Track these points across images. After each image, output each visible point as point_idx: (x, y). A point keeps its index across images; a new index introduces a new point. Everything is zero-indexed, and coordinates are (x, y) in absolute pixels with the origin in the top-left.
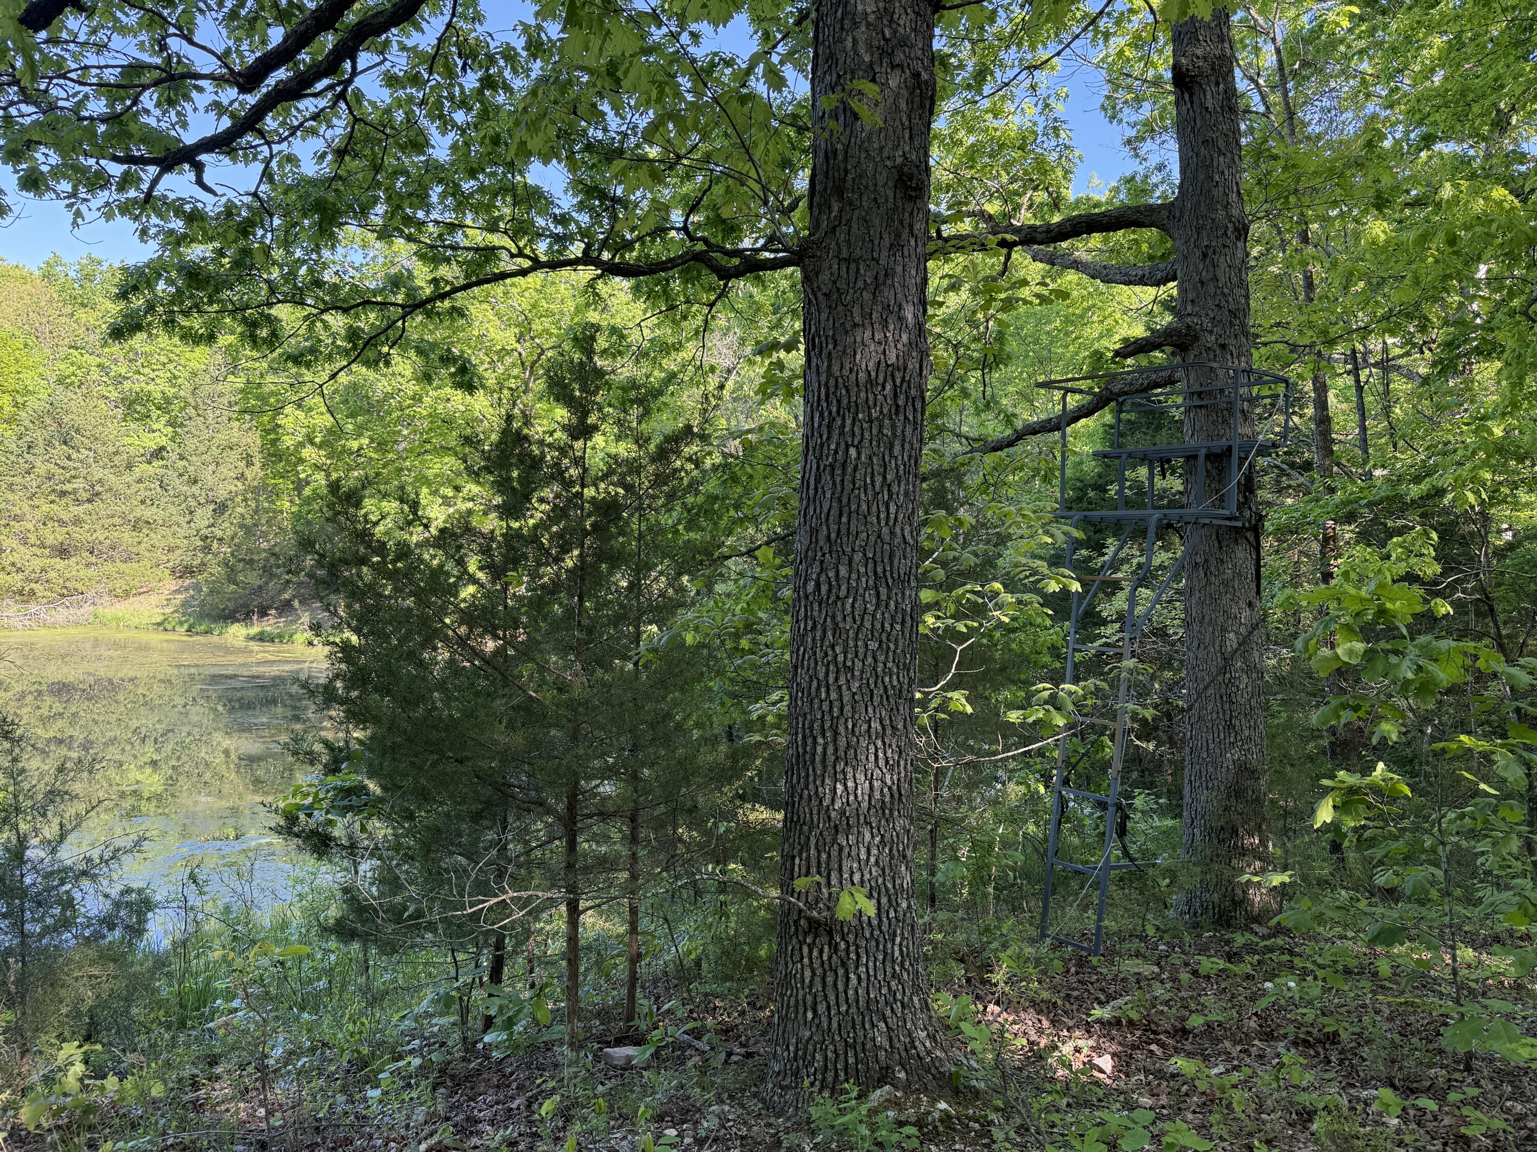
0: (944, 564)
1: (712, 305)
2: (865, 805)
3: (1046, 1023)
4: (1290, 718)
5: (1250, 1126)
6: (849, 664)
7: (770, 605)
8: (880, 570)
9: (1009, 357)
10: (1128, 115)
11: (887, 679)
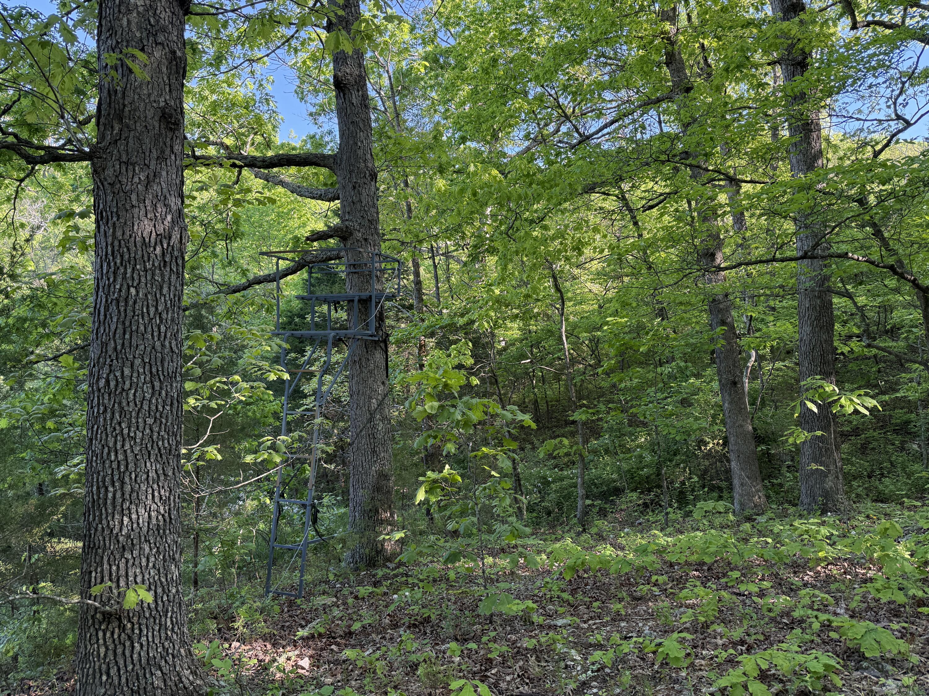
0: (200, 364)
1: (22, 181)
2: (145, 529)
3: (269, 646)
4: (405, 444)
5: (385, 680)
6: (132, 434)
7: (72, 395)
8: (154, 370)
9: (243, 234)
10: (310, 98)
11: (160, 443)
